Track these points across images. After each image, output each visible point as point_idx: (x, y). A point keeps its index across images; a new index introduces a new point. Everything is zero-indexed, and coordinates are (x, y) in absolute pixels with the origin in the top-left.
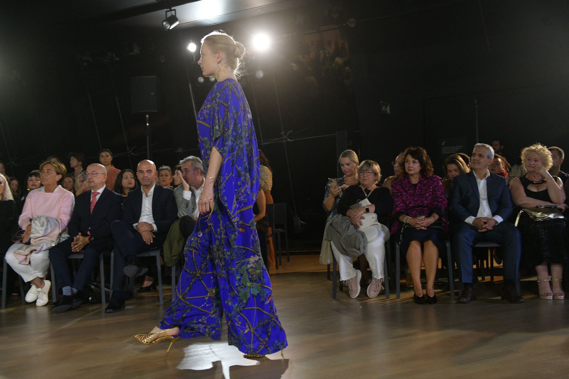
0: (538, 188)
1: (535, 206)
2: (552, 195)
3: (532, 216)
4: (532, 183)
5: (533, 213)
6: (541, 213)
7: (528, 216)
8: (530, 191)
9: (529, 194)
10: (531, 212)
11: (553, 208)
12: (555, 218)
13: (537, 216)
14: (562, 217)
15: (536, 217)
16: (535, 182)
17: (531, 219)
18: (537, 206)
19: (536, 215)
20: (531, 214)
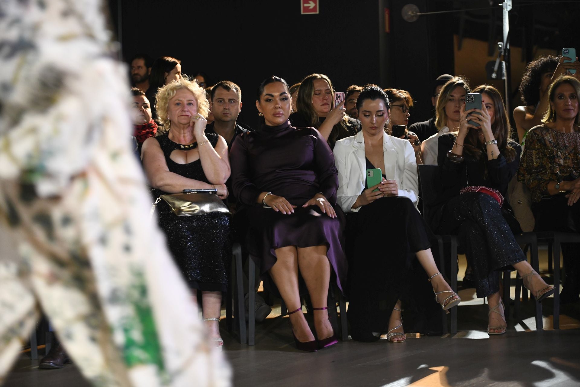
0: (186, 157)
1: (182, 189)
2: (208, 169)
3: (174, 209)
4: (178, 147)
5: (177, 203)
6: (189, 203)
7: (169, 209)
8: (173, 163)
9: (173, 167)
10: (173, 202)
11: (210, 193)
12: (212, 211)
13: (182, 208)
14: (224, 210)
15: (180, 211)
16: (182, 147)
17: (173, 213)
18: (184, 190)
19: (181, 206)
20: (174, 204)
